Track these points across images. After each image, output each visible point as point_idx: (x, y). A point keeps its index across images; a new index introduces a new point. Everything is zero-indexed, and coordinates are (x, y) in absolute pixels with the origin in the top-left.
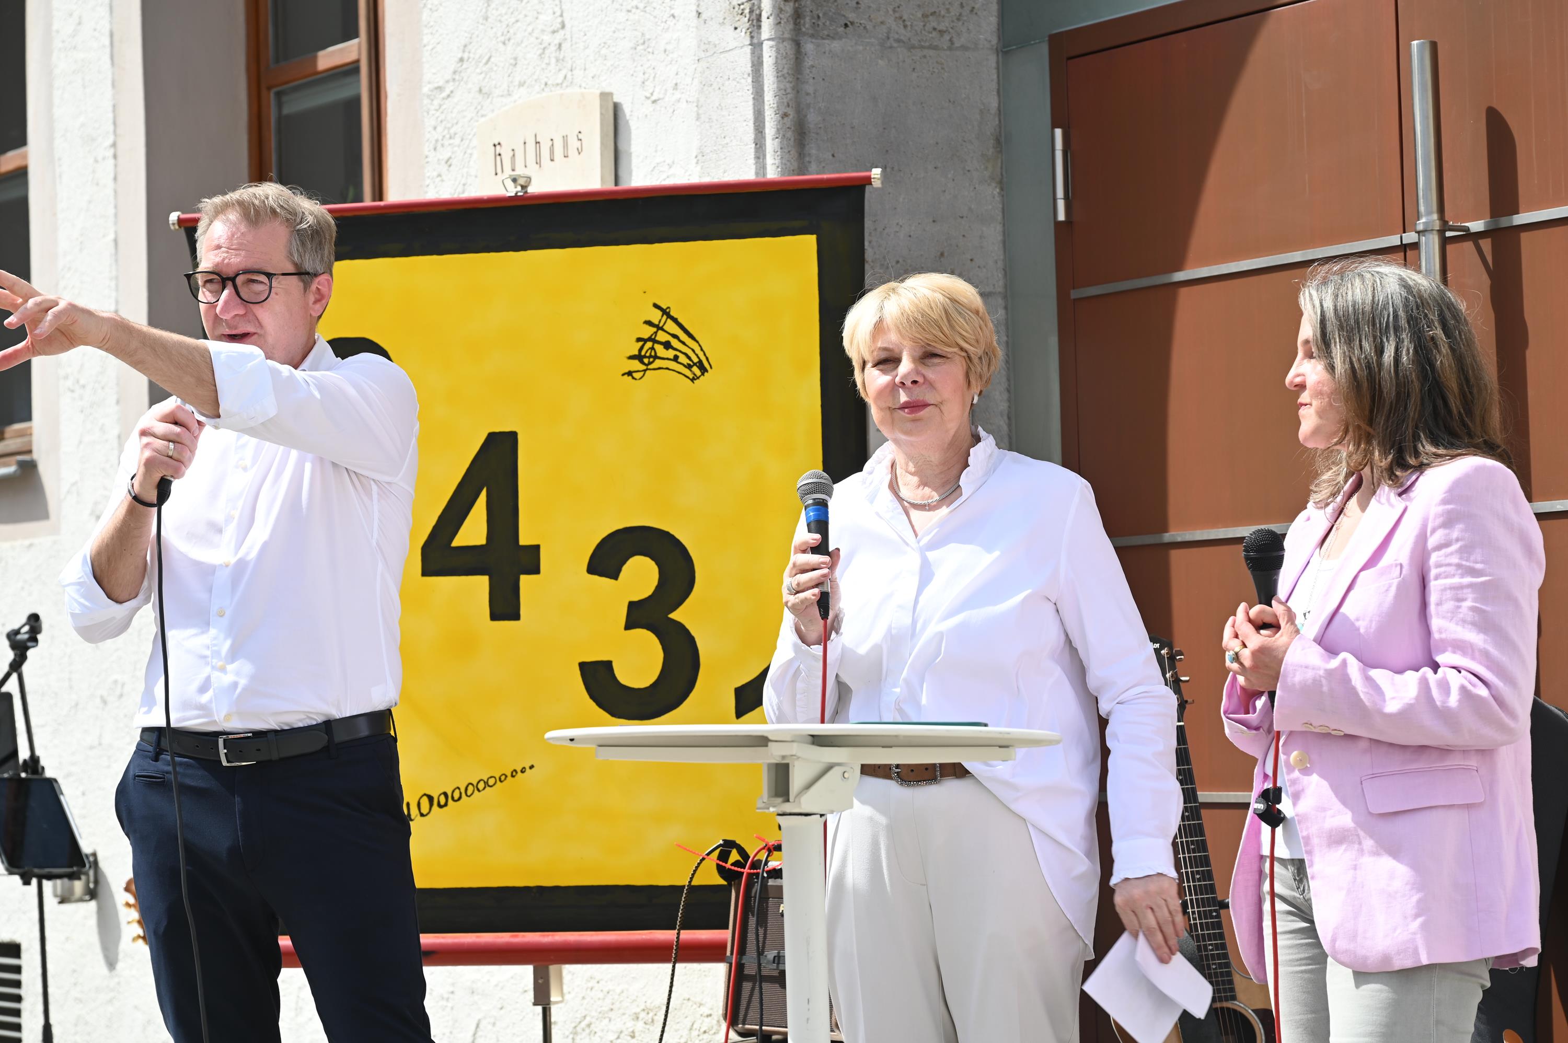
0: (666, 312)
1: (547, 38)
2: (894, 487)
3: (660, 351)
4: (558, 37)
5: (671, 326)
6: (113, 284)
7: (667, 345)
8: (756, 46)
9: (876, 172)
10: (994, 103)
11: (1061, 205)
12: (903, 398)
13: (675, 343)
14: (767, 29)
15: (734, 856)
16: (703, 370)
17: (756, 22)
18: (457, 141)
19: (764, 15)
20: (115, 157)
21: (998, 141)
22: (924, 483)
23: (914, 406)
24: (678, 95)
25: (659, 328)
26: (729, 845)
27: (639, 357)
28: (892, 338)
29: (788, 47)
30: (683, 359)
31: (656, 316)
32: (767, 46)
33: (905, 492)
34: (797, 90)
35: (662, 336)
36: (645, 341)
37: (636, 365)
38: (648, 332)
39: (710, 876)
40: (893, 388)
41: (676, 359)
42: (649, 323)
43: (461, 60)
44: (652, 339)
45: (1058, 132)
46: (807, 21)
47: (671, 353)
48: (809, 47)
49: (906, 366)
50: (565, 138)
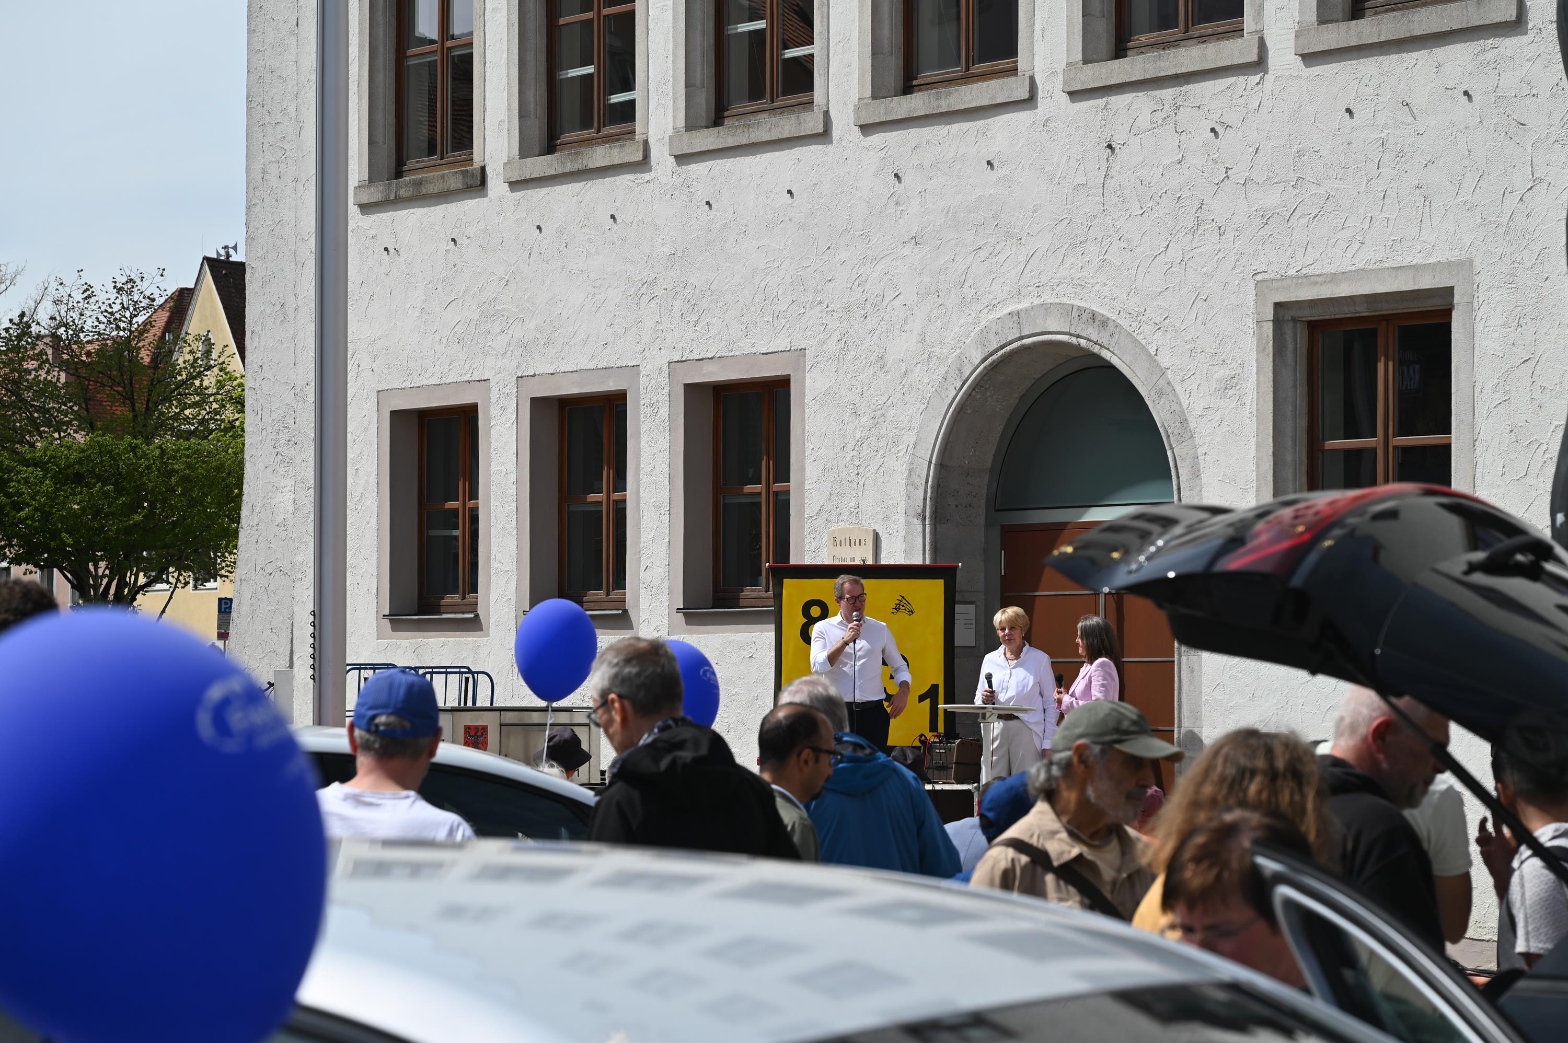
0: (903, 597)
1: (852, 510)
2: (1005, 654)
3: (901, 607)
4: (856, 511)
5: (904, 601)
6: (667, 556)
7: (903, 606)
8: (924, 526)
9: (960, 564)
10: (983, 540)
11: (1003, 570)
12: (1007, 638)
13: (905, 605)
14: (927, 522)
15: (923, 738)
16: (913, 613)
17: (924, 519)
18: (818, 533)
19: (927, 517)
20: (669, 514)
21: (984, 550)
22: (1012, 654)
23: (1009, 640)
24: (898, 534)
25: (901, 601)
26: (922, 735)
27: (895, 609)
28: (1004, 625)
29: (933, 526)
30: (907, 610)
31: (900, 598)
32: (927, 526)
33: (1007, 656)
34: (935, 537)
35: (902, 603)
36: (897, 604)
37: (895, 611)
38: (898, 602)
39: (917, 744)
40: (1004, 636)
41: (905, 609)
42: (898, 600)
43: (820, 510)
44: (899, 604)
45: (1003, 551)
46: (938, 520)
47: (904, 608)
48: (938, 526)
49: (1007, 631)
50: (860, 541)
